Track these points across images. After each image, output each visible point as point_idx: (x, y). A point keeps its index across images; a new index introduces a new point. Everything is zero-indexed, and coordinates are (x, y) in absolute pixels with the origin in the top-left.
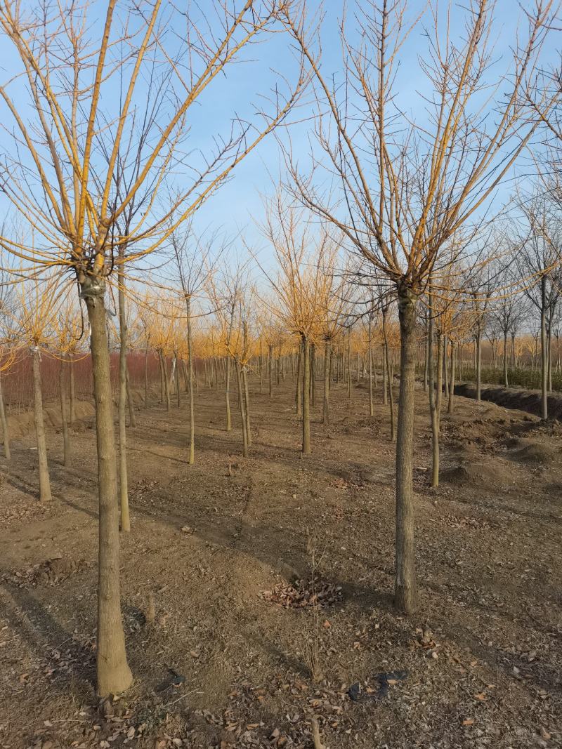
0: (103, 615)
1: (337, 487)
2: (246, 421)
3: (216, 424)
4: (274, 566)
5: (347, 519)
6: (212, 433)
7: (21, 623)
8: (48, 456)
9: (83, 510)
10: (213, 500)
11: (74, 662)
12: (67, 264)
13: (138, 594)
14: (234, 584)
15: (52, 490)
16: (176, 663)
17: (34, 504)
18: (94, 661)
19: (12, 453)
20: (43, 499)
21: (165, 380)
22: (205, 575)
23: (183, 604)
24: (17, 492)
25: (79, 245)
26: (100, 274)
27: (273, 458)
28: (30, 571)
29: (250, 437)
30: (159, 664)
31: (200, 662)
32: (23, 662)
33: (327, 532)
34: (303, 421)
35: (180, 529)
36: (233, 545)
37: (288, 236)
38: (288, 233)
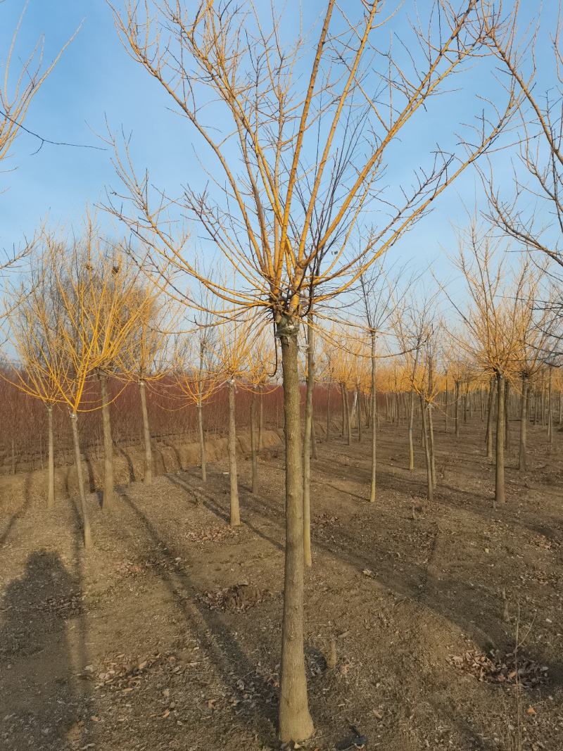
0: (286, 656)
1: (538, 546)
2: (431, 462)
3: (398, 462)
4: (465, 628)
5: (552, 584)
6: (394, 470)
7: (209, 645)
8: (239, 482)
9: (268, 538)
10: (395, 543)
11: (257, 697)
12: (266, 305)
13: (320, 635)
14: (419, 642)
15: (241, 516)
16: (357, 720)
17: (225, 528)
18: (276, 699)
19: (208, 476)
20: (233, 524)
21: (347, 413)
22: (388, 626)
23: (365, 654)
24: (211, 514)
25: (277, 286)
26: (295, 314)
27: (461, 505)
28: (219, 593)
29: (434, 478)
30: (340, 717)
31: (384, 725)
32: (211, 686)
33: (528, 598)
34: (496, 467)
35: (361, 571)
36: (418, 597)
37: (482, 268)
38: (482, 264)
